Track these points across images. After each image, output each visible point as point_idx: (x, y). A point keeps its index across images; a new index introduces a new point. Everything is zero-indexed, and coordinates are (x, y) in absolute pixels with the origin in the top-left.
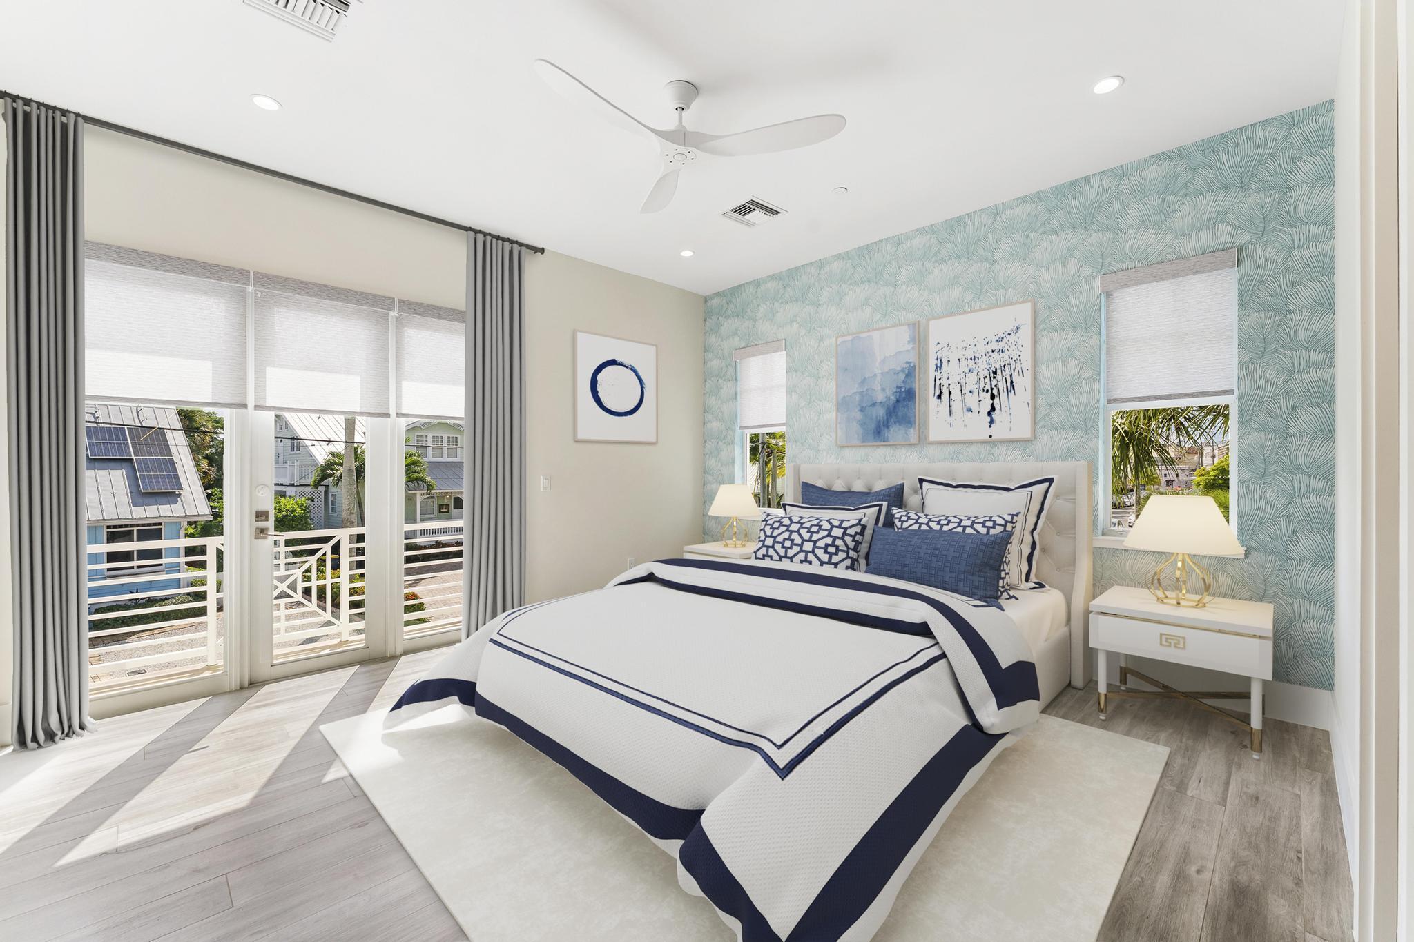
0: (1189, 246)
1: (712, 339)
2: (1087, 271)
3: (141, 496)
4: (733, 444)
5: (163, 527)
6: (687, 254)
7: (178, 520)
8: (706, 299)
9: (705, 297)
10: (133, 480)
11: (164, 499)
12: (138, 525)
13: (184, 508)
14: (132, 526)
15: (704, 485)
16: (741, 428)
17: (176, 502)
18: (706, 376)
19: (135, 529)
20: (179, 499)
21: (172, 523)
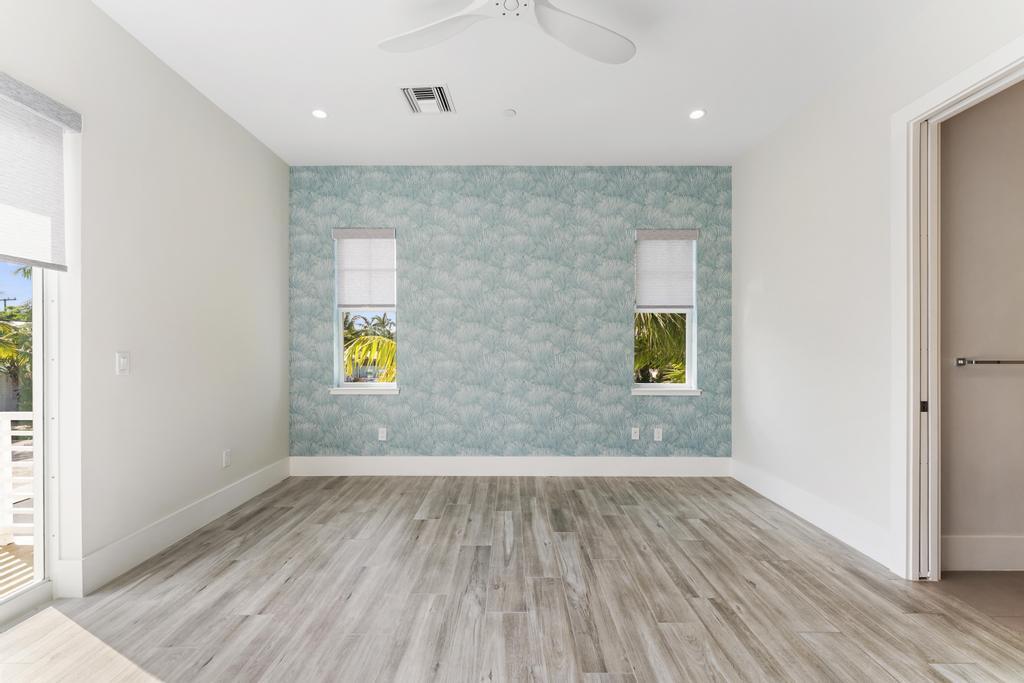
0: (677, 223)
1: (302, 213)
2: (628, 225)
4: (331, 320)
6: (320, 114)
8: (292, 170)
9: (291, 168)
15: (290, 362)
16: (340, 306)
18: (292, 250)
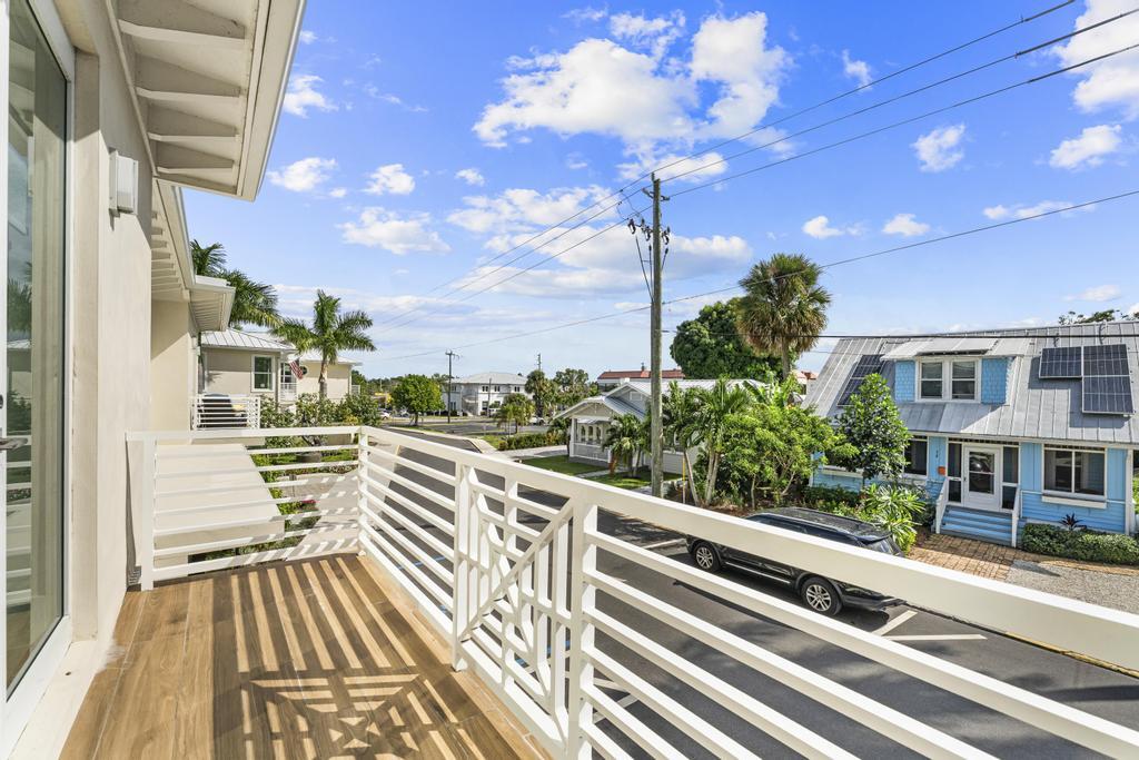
3: (1080, 417)
5: (1106, 453)
7: (1123, 447)
10: (1076, 400)
11: (1109, 421)
12: (1077, 448)
13: (1130, 433)
14: (1071, 447)
17: (1121, 426)
19: (1074, 451)
20: (1126, 423)
21: (1117, 450)
